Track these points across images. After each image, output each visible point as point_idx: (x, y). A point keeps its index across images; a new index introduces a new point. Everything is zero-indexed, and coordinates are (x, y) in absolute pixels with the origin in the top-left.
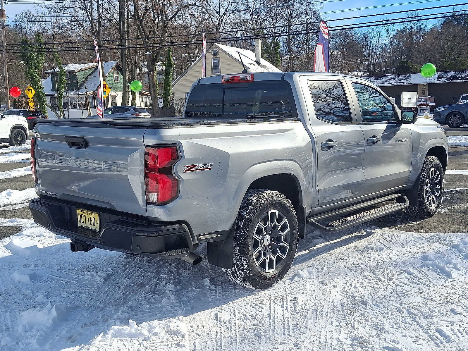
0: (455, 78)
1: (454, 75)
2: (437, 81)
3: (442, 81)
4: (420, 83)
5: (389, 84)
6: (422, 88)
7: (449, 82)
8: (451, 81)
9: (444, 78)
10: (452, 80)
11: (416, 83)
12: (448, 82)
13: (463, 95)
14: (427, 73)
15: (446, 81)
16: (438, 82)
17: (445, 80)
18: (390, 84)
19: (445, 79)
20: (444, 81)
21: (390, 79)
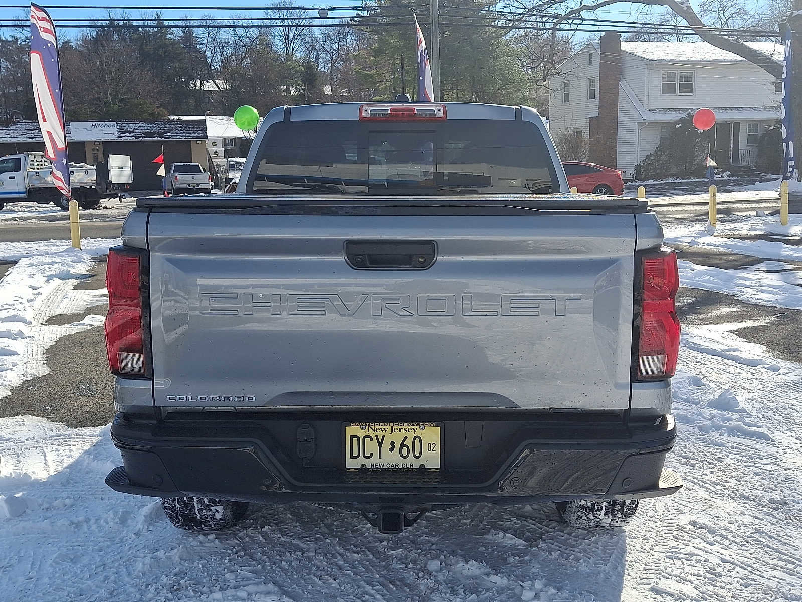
0: (148, 135)
1: (146, 128)
2: (119, 137)
3: (126, 138)
4: (89, 140)
5: (30, 138)
6: (93, 150)
7: (139, 140)
8: (141, 138)
9: (130, 132)
10: (143, 137)
11: (82, 140)
12: (136, 140)
13: (176, 164)
14: (246, 123)
15: (134, 139)
16: (120, 140)
17: (132, 137)
18: (32, 138)
19: (132, 135)
20: (130, 138)
21: (32, 130)
